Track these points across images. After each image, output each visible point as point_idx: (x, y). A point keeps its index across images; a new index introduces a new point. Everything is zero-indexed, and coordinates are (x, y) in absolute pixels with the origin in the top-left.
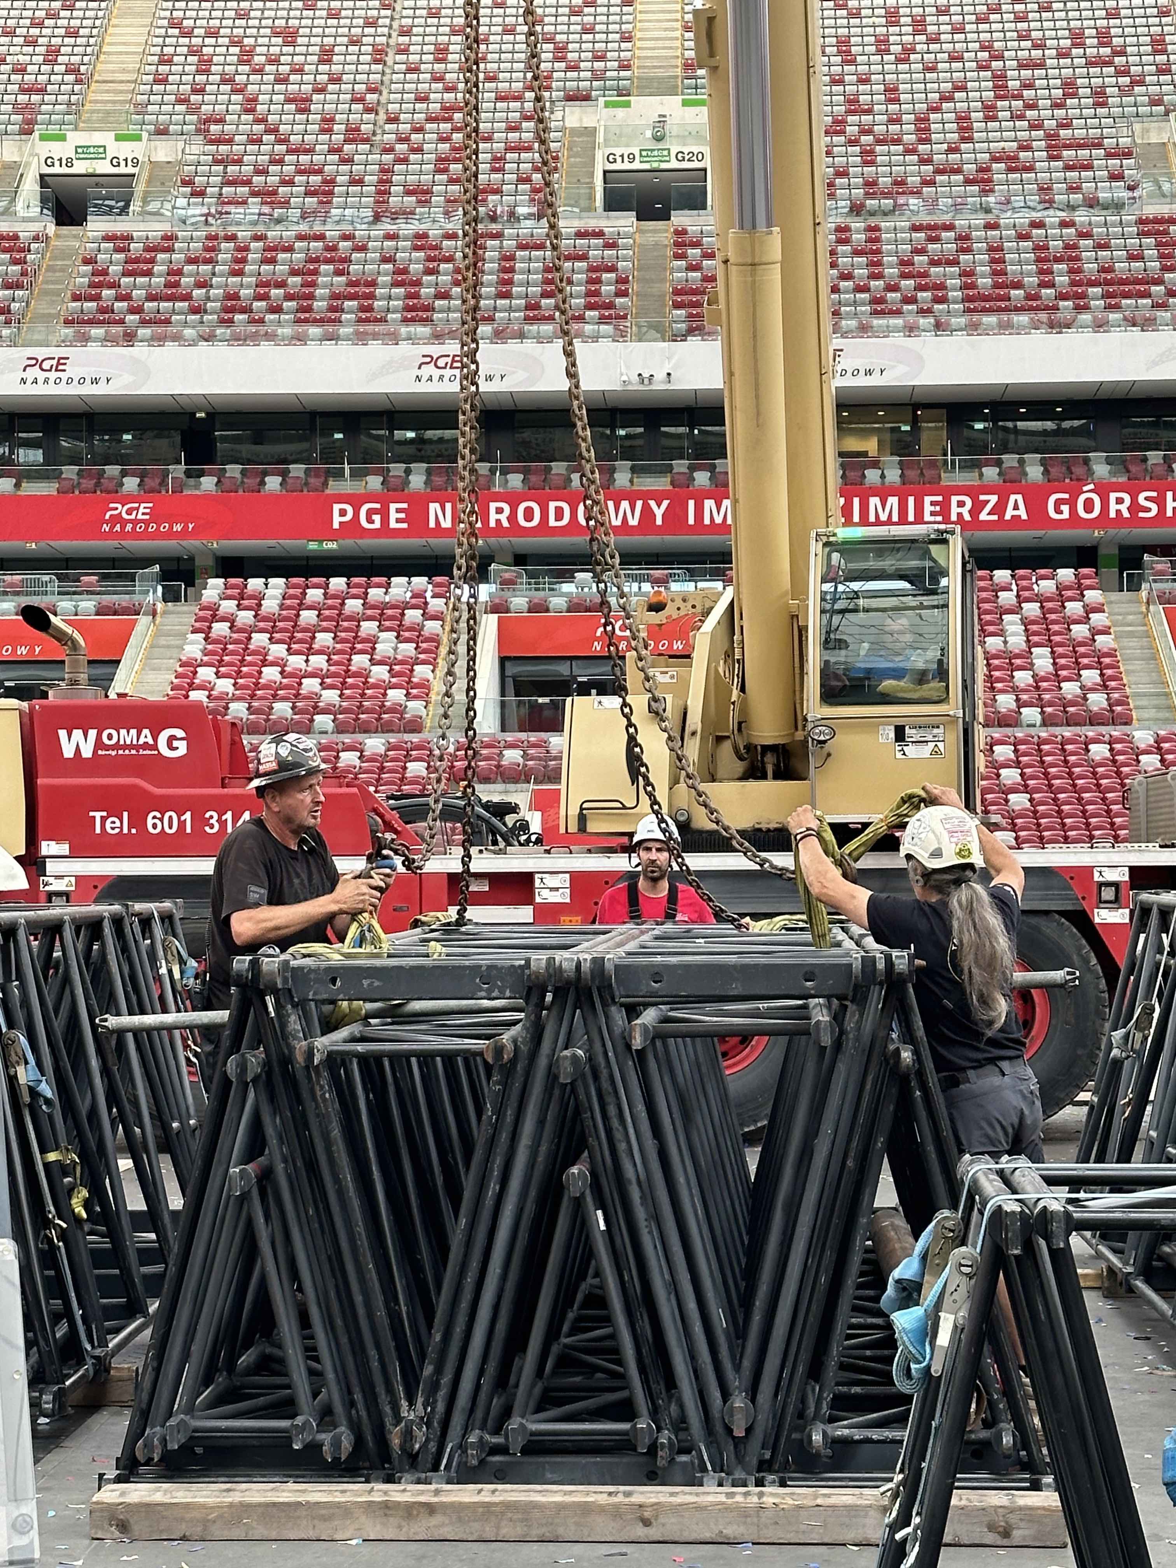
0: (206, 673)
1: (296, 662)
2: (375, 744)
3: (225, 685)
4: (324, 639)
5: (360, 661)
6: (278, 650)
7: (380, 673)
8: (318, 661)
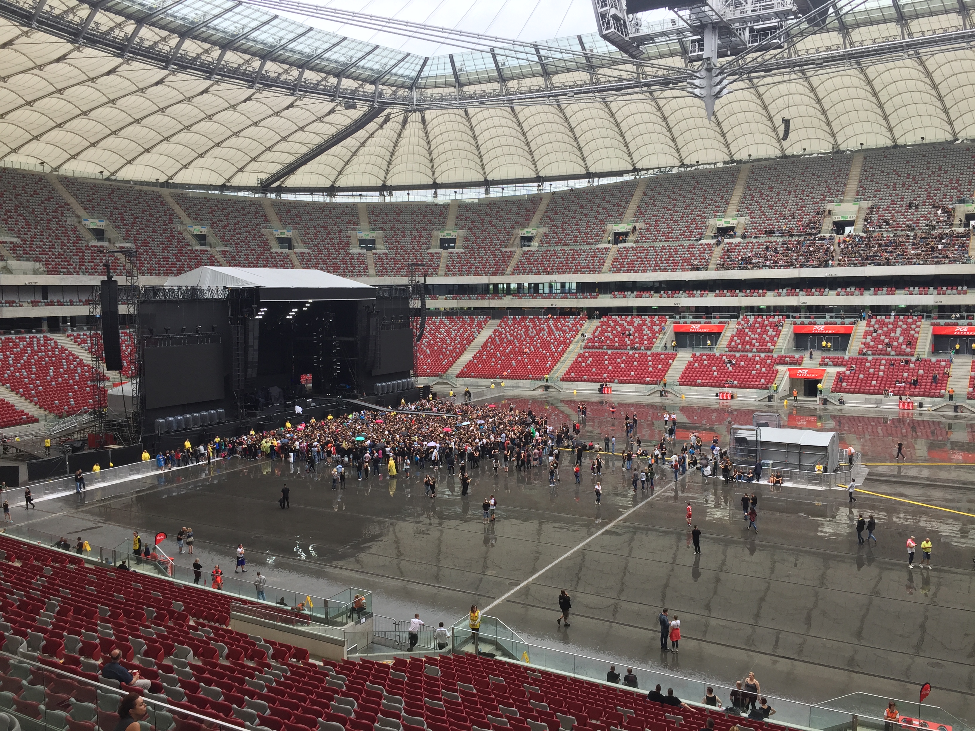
0: (735, 338)
1: (752, 336)
2: (763, 355)
3: (738, 341)
4: (759, 331)
5: (764, 336)
6: (750, 333)
7: (768, 339)
8: (757, 336)
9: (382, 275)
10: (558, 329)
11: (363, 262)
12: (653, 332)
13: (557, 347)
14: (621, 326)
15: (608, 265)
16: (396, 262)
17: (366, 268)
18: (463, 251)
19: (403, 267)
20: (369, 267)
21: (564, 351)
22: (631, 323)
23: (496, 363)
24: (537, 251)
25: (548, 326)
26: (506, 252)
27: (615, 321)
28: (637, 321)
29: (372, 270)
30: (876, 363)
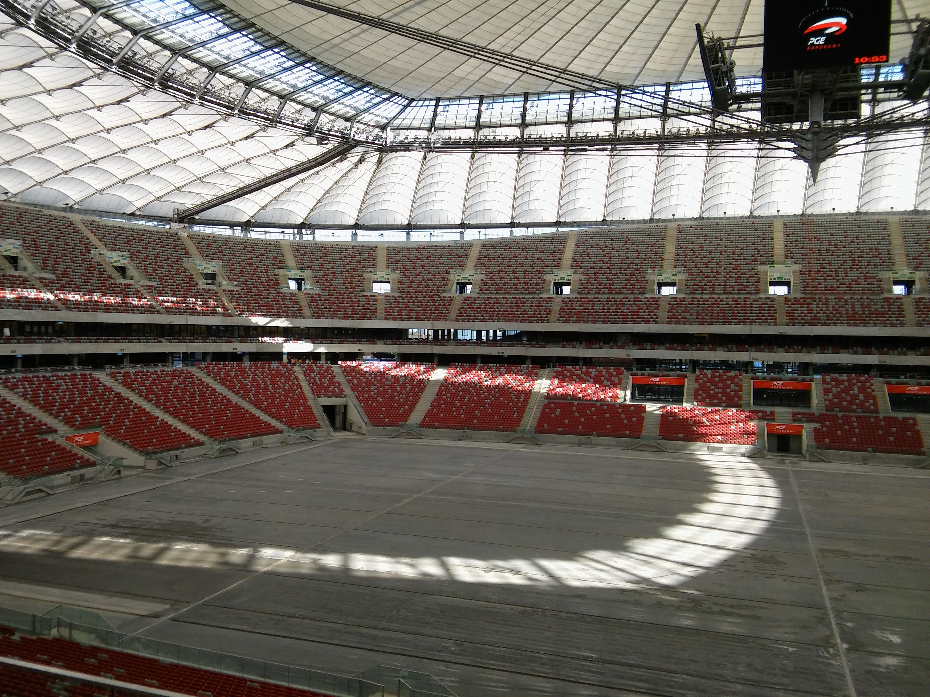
0: (700, 392)
1: (716, 390)
3: (704, 395)
4: (721, 385)
5: (728, 390)
6: (712, 387)
7: (732, 393)
8: (720, 390)
9: (318, 317)
10: (513, 378)
11: (296, 302)
13: (518, 397)
15: (555, 315)
16: (332, 303)
17: (300, 309)
18: (399, 294)
19: (339, 309)
20: (303, 308)
21: (526, 401)
23: (458, 412)
24: (478, 298)
25: (502, 375)
26: (444, 297)
27: (569, 371)
28: (594, 372)
29: (306, 310)
30: (847, 419)
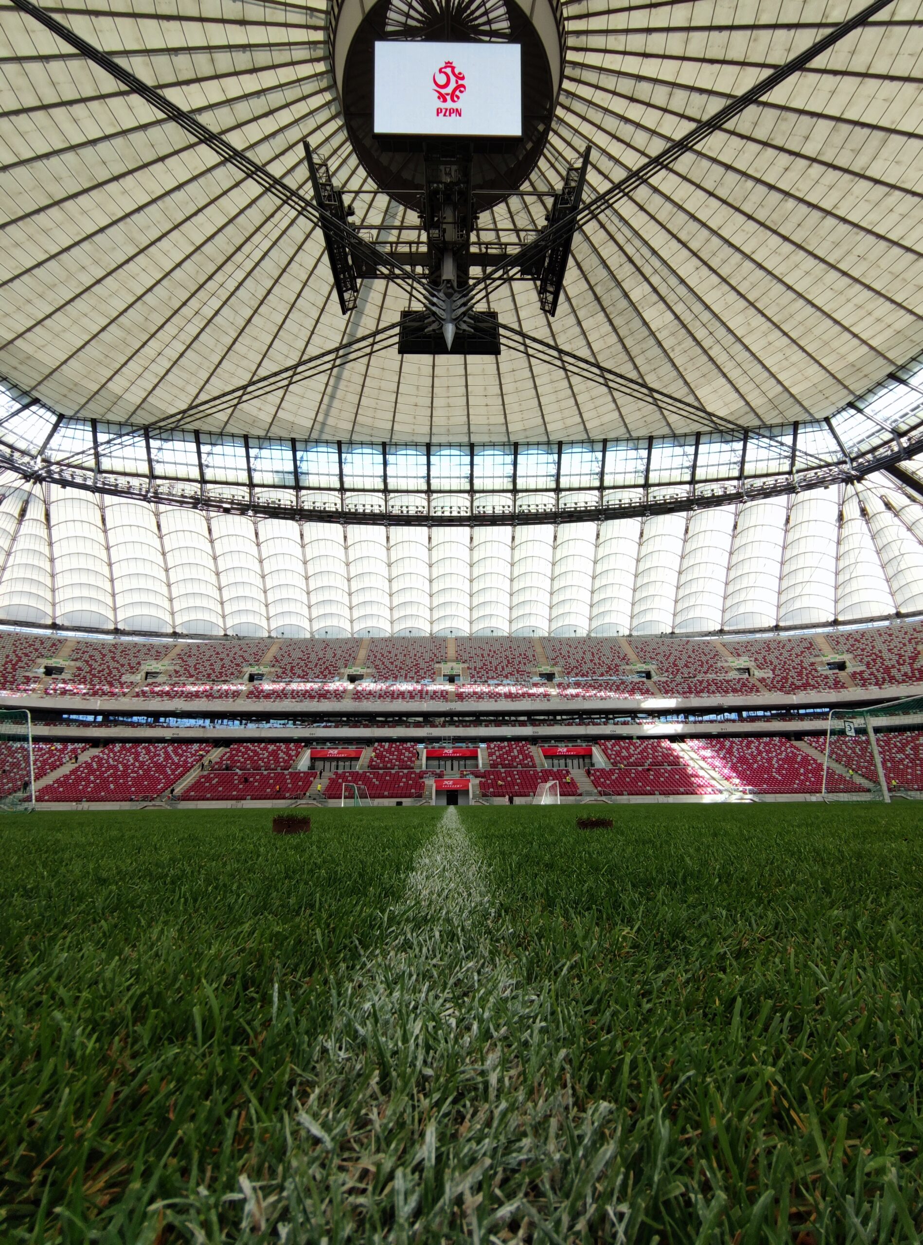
1: (391, 757)
2: (405, 771)
3: (378, 761)
4: (396, 753)
6: (388, 755)
8: (395, 757)
10: (177, 754)
12: (290, 756)
13: (173, 771)
14: (255, 751)
21: (182, 775)
22: (265, 749)
23: (86, 786)
25: (166, 753)
26: (125, 682)
27: (247, 748)
28: (271, 747)
30: (509, 774)
